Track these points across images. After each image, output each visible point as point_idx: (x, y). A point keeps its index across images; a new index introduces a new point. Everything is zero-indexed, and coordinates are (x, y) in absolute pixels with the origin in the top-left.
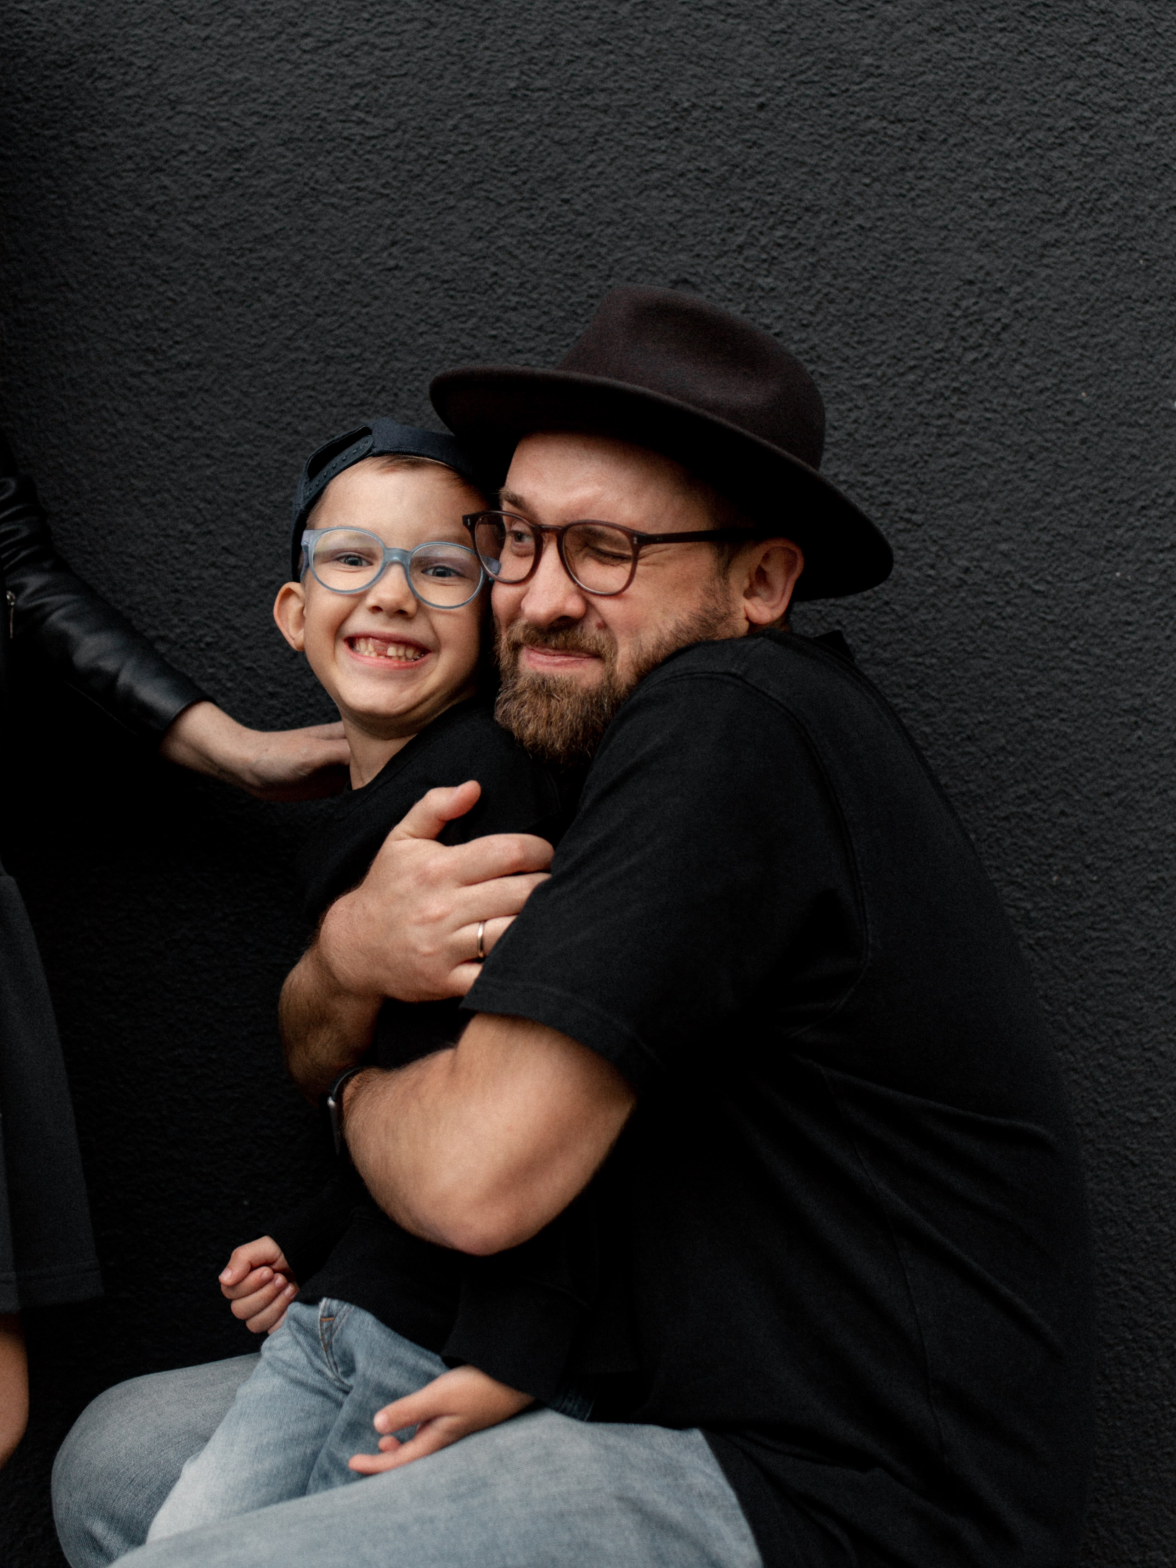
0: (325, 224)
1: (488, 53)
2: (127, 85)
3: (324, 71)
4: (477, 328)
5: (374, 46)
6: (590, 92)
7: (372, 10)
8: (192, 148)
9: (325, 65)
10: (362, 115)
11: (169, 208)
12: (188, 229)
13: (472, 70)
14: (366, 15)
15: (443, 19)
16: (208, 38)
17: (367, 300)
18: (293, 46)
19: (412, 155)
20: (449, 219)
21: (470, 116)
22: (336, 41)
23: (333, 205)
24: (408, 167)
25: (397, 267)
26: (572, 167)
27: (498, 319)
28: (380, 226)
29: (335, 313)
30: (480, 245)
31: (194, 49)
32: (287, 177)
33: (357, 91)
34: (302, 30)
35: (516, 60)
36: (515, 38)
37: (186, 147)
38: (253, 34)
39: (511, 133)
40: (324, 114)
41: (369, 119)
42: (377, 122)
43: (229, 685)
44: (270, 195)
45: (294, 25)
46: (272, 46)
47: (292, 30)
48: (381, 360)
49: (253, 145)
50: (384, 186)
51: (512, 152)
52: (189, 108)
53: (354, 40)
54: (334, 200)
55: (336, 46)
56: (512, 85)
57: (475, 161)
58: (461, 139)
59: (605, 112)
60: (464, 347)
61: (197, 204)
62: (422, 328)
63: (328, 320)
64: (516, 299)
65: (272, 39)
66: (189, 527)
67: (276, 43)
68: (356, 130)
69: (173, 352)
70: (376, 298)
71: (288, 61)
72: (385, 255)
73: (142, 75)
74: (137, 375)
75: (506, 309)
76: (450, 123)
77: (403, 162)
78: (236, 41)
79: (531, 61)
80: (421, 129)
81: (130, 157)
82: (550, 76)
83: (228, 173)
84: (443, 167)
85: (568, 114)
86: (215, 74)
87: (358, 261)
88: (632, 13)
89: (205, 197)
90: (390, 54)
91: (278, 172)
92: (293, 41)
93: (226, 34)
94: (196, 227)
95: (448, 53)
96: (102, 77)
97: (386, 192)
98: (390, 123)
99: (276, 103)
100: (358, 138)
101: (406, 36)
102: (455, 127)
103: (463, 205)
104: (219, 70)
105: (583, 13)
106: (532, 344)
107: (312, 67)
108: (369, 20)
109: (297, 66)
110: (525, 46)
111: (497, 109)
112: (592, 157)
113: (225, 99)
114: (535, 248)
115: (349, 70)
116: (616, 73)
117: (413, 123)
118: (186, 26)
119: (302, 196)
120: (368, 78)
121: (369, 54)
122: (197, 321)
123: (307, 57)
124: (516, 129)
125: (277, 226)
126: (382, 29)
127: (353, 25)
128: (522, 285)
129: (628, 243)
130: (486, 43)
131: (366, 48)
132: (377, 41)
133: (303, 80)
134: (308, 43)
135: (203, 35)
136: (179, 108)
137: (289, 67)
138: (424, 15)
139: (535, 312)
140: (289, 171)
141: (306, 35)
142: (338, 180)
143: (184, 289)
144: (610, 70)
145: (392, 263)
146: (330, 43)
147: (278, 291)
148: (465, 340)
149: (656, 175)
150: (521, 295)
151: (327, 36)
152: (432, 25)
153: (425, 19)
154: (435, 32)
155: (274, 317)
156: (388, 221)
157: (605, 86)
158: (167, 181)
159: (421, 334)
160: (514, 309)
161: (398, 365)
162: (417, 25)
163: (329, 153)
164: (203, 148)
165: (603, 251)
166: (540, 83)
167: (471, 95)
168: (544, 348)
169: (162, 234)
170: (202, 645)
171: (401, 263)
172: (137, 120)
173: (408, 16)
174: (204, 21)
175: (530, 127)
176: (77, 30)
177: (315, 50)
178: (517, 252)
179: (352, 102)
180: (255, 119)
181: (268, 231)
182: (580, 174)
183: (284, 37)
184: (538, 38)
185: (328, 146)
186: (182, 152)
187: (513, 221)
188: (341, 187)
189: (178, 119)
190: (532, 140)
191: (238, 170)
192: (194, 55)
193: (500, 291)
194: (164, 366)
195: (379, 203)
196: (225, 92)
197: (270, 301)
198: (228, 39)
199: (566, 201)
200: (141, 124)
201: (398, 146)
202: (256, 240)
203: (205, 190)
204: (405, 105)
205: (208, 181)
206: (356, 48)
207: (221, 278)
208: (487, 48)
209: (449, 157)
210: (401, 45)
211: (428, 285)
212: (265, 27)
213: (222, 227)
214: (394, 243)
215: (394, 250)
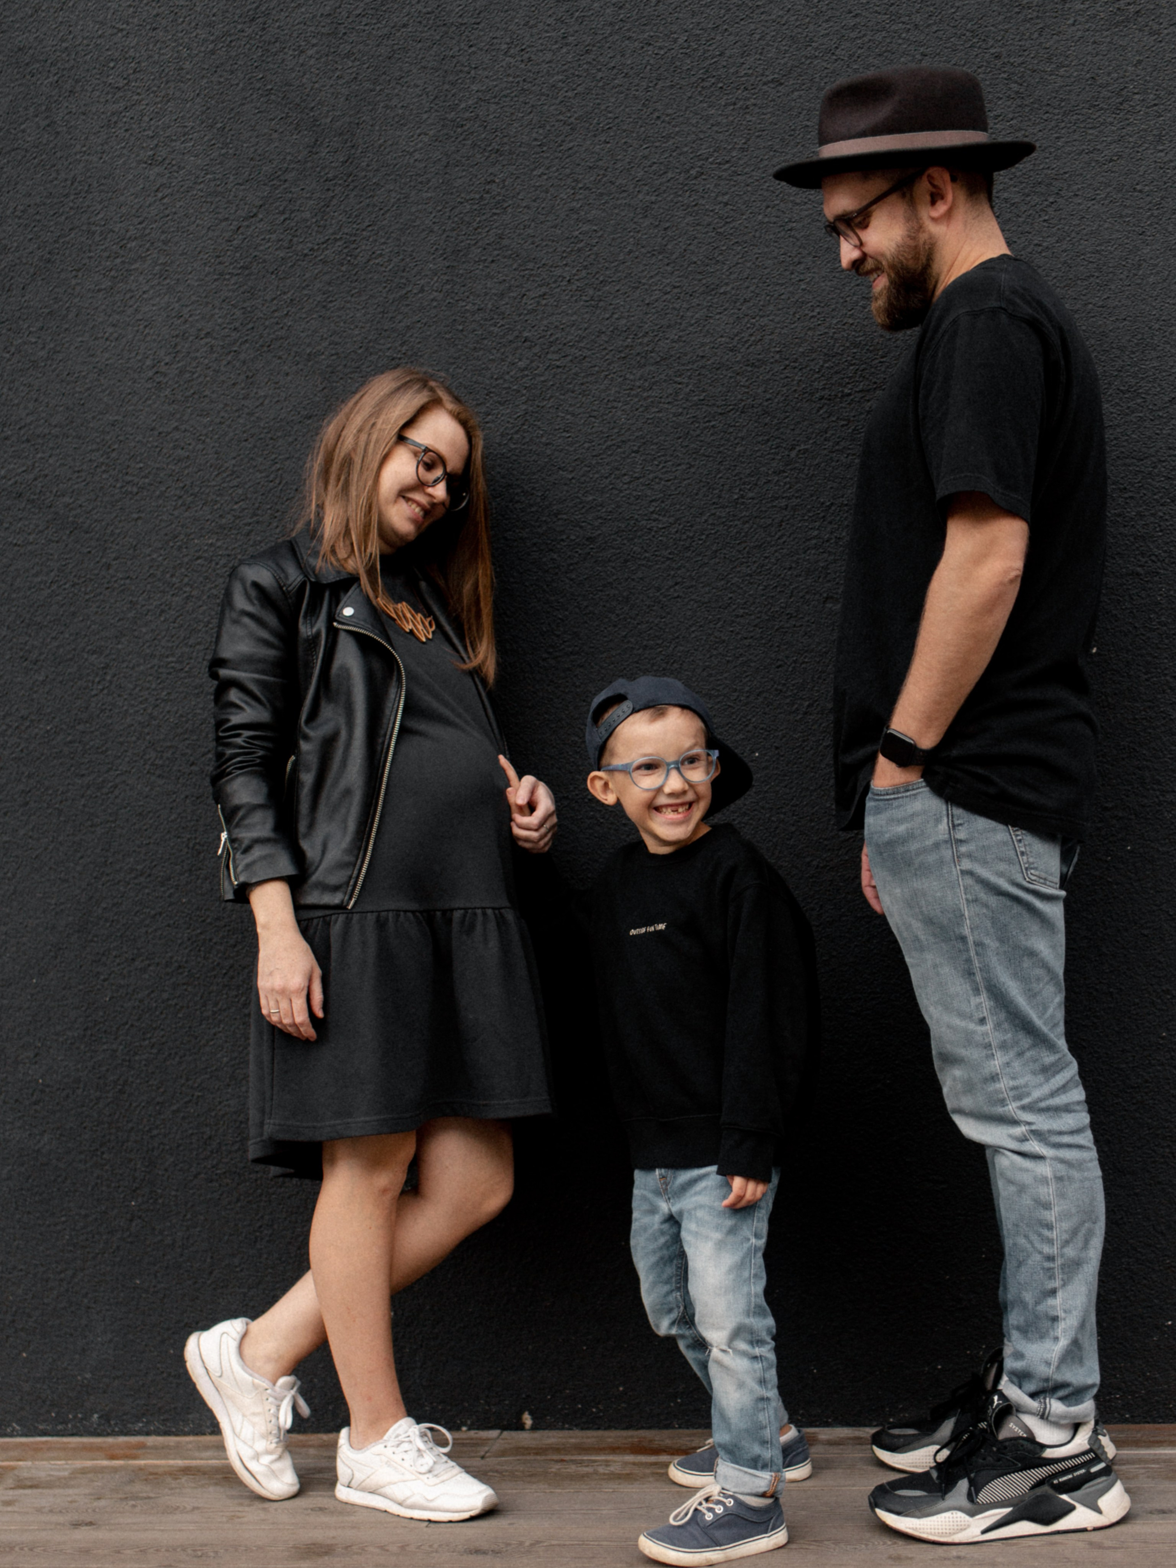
0: (640, 574)
1: (722, 480)
2: (531, 506)
3: (635, 493)
4: (722, 627)
5: (661, 479)
6: (777, 499)
7: (659, 459)
8: (568, 538)
9: (635, 490)
10: (657, 516)
11: (557, 570)
12: (567, 581)
13: (714, 489)
14: (656, 463)
15: (697, 463)
16: (573, 478)
17: (664, 614)
18: (618, 481)
19: (684, 537)
20: (706, 569)
21: (714, 514)
22: (641, 477)
23: (643, 565)
24: (682, 543)
25: (678, 597)
26: (769, 539)
27: (733, 622)
28: (669, 575)
29: (647, 622)
30: (723, 582)
31: (565, 484)
32: (618, 551)
33: (653, 504)
34: (623, 472)
35: (738, 483)
36: (736, 471)
37: (564, 537)
38: (596, 476)
39: (736, 522)
40: (636, 516)
41: (661, 518)
42: (665, 519)
43: (602, 820)
44: (609, 561)
45: (618, 469)
46: (608, 481)
47: (617, 472)
48: (673, 646)
49: (600, 534)
50: (670, 554)
51: (737, 533)
52: (565, 517)
53: (651, 476)
54: (644, 562)
55: (641, 480)
56: (736, 497)
57: (717, 538)
58: (709, 527)
59: (786, 509)
60: (716, 637)
61: (571, 567)
62: (693, 629)
63: (644, 626)
64: (742, 611)
65: (606, 478)
66: (576, 739)
67: (609, 479)
68: (654, 524)
69: (563, 646)
70: (668, 613)
71: (616, 489)
72: (672, 590)
73: (539, 500)
74: (544, 660)
75: (737, 616)
76: (704, 518)
77: (680, 540)
78: (588, 480)
79: (744, 484)
80: (688, 522)
81: (535, 544)
82: (755, 491)
83: (587, 550)
84: (701, 542)
85: (766, 511)
86: (578, 497)
87: (658, 594)
88: (797, 455)
89: (576, 564)
90: (669, 483)
91: (613, 548)
92: (618, 478)
93: (583, 475)
94: (572, 580)
95: (701, 481)
96: (517, 502)
97: (671, 556)
98: (671, 520)
99: (610, 512)
100: (655, 529)
101: (678, 473)
102: (706, 521)
103: (713, 561)
104: (580, 495)
105: (772, 456)
106: (752, 634)
107: (627, 492)
108: (658, 465)
109: (621, 491)
110: (742, 476)
111: (727, 510)
112: (779, 534)
113: (584, 510)
114: (751, 583)
115: (649, 492)
116: (790, 488)
117: (684, 519)
118: (561, 472)
119: (626, 561)
120: (658, 496)
121: (658, 483)
122: (575, 630)
123: (626, 486)
124: (739, 520)
125: (615, 577)
126: (665, 470)
127: (650, 468)
128: (745, 603)
129: (801, 579)
130: (720, 475)
131: (657, 480)
132: (663, 476)
133: (624, 499)
134: (626, 479)
135: (570, 477)
136: (559, 517)
137: (617, 492)
138: (687, 461)
139: (753, 617)
140: (620, 548)
141: (625, 475)
142: (646, 551)
143: (567, 613)
144: (788, 486)
145: (676, 595)
146: (638, 478)
147: (617, 612)
148: (717, 634)
149: (814, 542)
150: (745, 608)
151: (636, 475)
152: (691, 466)
153: (688, 463)
154: (693, 470)
155: (615, 626)
156: (672, 573)
157: (785, 495)
158: (555, 556)
159: (693, 632)
160: (742, 616)
161: (682, 648)
162: (684, 467)
163: (640, 537)
164: (573, 537)
165: (787, 583)
166: (750, 495)
167: (714, 503)
168: (758, 636)
169: (555, 585)
170: (586, 800)
171: (681, 594)
172: (538, 524)
173: (679, 462)
174: (570, 469)
175: (747, 519)
176: (503, 477)
177: (629, 483)
178: (742, 586)
179: (651, 509)
180: (600, 521)
181: (611, 580)
182: (773, 543)
183: (613, 476)
184: (748, 471)
185: (639, 534)
186: (563, 540)
187: (739, 569)
188: (647, 555)
189: (560, 522)
190: (747, 525)
191: (592, 548)
192: (566, 488)
193: (734, 607)
194: (557, 654)
195: (668, 563)
196: (583, 507)
197: (613, 617)
198: (583, 479)
199: (766, 557)
200: (539, 527)
201: (677, 532)
202: (604, 586)
203: (575, 560)
204: (679, 510)
205: (577, 555)
206: (652, 481)
207: (587, 606)
208: (721, 478)
209: (703, 537)
210: (676, 478)
211: (695, 605)
212: (603, 471)
213: (586, 579)
214: (676, 584)
215: (677, 587)
